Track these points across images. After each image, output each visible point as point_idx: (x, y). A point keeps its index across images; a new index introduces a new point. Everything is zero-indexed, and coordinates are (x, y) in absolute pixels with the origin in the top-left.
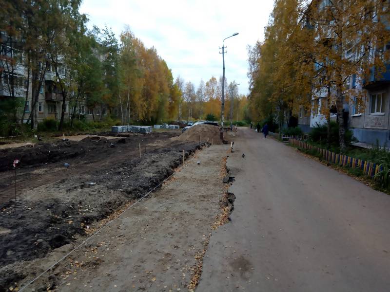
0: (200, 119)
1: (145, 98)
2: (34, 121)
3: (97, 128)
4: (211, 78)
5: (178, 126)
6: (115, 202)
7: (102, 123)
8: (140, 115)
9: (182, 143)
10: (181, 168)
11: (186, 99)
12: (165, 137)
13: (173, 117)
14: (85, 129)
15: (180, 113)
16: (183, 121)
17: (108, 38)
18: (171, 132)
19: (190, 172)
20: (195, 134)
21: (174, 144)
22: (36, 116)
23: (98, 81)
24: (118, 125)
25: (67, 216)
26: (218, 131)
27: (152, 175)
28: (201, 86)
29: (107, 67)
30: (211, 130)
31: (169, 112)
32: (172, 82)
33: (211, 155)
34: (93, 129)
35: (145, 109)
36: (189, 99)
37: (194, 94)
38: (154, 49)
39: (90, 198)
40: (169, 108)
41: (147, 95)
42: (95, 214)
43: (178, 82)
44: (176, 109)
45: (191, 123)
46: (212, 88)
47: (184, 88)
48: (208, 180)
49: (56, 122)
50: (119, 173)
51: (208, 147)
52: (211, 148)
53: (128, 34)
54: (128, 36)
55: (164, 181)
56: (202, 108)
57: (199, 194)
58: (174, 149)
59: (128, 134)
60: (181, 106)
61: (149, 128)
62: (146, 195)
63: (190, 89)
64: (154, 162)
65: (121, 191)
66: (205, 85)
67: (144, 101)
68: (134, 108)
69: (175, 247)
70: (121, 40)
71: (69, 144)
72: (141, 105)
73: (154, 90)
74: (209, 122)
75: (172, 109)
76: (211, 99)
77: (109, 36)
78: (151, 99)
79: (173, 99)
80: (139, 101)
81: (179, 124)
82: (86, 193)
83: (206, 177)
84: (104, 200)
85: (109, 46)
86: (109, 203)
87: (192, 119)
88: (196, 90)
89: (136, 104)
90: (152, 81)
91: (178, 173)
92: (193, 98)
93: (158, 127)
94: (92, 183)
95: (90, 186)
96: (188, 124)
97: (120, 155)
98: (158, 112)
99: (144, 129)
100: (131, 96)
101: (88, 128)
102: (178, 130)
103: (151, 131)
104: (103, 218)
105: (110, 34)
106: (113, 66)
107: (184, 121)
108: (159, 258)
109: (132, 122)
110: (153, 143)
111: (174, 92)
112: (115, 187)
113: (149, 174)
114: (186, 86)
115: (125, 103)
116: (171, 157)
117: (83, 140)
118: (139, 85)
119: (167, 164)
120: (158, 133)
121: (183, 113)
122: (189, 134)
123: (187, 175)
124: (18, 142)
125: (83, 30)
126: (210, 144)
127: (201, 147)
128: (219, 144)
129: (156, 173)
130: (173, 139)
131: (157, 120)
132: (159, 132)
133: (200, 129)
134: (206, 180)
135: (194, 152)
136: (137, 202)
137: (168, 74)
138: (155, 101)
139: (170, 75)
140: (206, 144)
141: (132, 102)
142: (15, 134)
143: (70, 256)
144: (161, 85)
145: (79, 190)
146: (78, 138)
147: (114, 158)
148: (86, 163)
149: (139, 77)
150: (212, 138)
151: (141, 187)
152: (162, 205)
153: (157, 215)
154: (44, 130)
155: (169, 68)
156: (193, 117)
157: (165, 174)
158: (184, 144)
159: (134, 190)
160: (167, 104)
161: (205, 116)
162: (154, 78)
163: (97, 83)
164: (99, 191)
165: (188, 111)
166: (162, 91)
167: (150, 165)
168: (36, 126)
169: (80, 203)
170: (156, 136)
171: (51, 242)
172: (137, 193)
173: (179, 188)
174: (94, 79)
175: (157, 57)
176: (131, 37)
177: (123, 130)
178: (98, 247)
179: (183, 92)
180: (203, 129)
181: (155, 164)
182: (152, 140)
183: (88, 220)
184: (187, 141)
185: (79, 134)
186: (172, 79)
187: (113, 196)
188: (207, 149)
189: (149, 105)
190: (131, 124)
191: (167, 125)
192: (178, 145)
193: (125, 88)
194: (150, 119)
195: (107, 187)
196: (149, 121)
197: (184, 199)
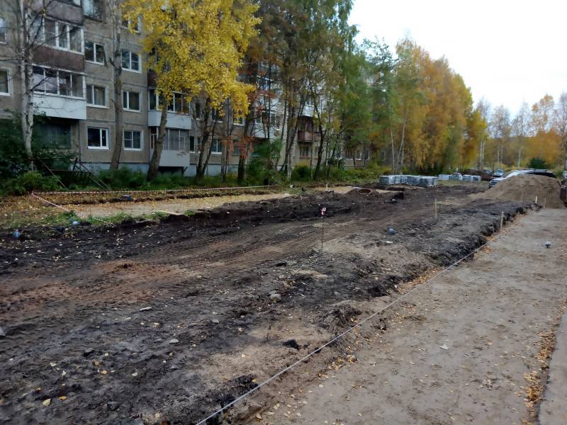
0: (517, 166)
1: (427, 134)
2: (288, 168)
3: (359, 177)
4: (543, 97)
5: (479, 177)
6: (419, 266)
7: (366, 171)
8: (419, 159)
9: (491, 202)
10: (497, 237)
11: (493, 133)
12: (459, 194)
13: (468, 162)
14: (344, 178)
15: (482, 156)
16: (486, 168)
17: (380, 52)
18: (468, 185)
19: (512, 243)
20: (512, 190)
21: (478, 204)
22: (290, 162)
23: (365, 113)
24: (386, 173)
25: (371, 272)
26: (556, 186)
27: (458, 241)
28: (522, 111)
29: (377, 93)
30: (543, 185)
31: (463, 154)
32: (471, 108)
33: (545, 224)
34: (354, 178)
35: (426, 150)
36: (499, 133)
37: (508, 125)
38: (445, 58)
39: (390, 257)
40: (464, 148)
41: (431, 130)
42: (401, 275)
43: (481, 106)
44: (475, 151)
45: (500, 172)
46: (543, 113)
47: (491, 116)
48: (545, 256)
49: (311, 169)
50: (413, 235)
51: (537, 211)
52: (542, 212)
53: (407, 42)
54: (408, 45)
55: (476, 250)
56: (522, 147)
57: (533, 272)
58: (481, 210)
59: (402, 187)
60: (483, 144)
61: (433, 179)
62: (456, 264)
63: (502, 117)
64: (455, 225)
65: (425, 255)
66: (531, 108)
67: (425, 139)
68: (410, 149)
69: (510, 321)
70: (397, 52)
71: (336, 197)
72: (421, 145)
73: (441, 121)
74: (538, 171)
75: (468, 149)
76: (541, 133)
77: (381, 49)
78: (436, 135)
79: (471, 134)
80: (418, 139)
81: (479, 173)
82: (387, 251)
83: (540, 252)
84: (406, 261)
85: (379, 63)
86: (413, 265)
87: (503, 165)
88: (512, 118)
89: (413, 144)
90: (440, 109)
91: (493, 242)
92: (505, 131)
93: (445, 177)
94: (388, 242)
95: (386, 244)
96: (495, 174)
97: (404, 214)
98: (446, 156)
99: (426, 180)
100: (407, 132)
101: (349, 177)
102: (479, 183)
103: (435, 184)
104: (409, 281)
105: (382, 47)
106: (384, 91)
107: (488, 169)
108: (492, 327)
109: (406, 170)
110: (444, 200)
111: (474, 123)
112: (417, 249)
113: (453, 239)
114: (494, 112)
115: (398, 142)
116: (479, 220)
117: (350, 193)
118: (419, 116)
119: (476, 229)
120: (448, 187)
121: (487, 156)
122: (502, 190)
123: (508, 247)
124: (276, 193)
125: (351, 47)
126: (541, 207)
127: (525, 210)
128: (557, 208)
129: (464, 239)
130: (473, 197)
131: (442, 167)
132: (447, 185)
133: (522, 182)
134: (541, 256)
135: (514, 216)
136: (444, 270)
137: (465, 96)
138: (442, 138)
139: (468, 97)
140: (532, 206)
141: (407, 140)
142: (272, 183)
143: (391, 307)
144: (453, 113)
145: (376, 248)
146: (343, 191)
147: (398, 217)
148: (367, 220)
149: (421, 104)
150: (545, 197)
151: (449, 252)
152: (479, 277)
153: (476, 287)
154: (298, 180)
155: (467, 87)
156: (504, 162)
157: (476, 241)
158: (493, 204)
159: (440, 255)
160: (461, 143)
161: (527, 161)
162: (444, 104)
163: (363, 116)
164: (399, 252)
165: (495, 153)
166: (454, 122)
167: (451, 229)
168: (289, 174)
169: (382, 261)
170: (445, 191)
171: (369, 291)
172: (445, 259)
173: (500, 261)
174: (360, 111)
175: (449, 70)
176: (411, 46)
177: (395, 181)
178: (415, 305)
179: (489, 121)
180: (528, 182)
181: (458, 228)
182: (442, 197)
183: (393, 280)
184: (498, 201)
185: (338, 186)
186: (472, 103)
187: (417, 259)
188: (535, 213)
189: (433, 144)
190: (404, 173)
191: (460, 175)
192: (486, 205)
193: (401, 121)
194: (433, 166)
195: (407, 248)
196: (430, 169)
197: (510, 274)
